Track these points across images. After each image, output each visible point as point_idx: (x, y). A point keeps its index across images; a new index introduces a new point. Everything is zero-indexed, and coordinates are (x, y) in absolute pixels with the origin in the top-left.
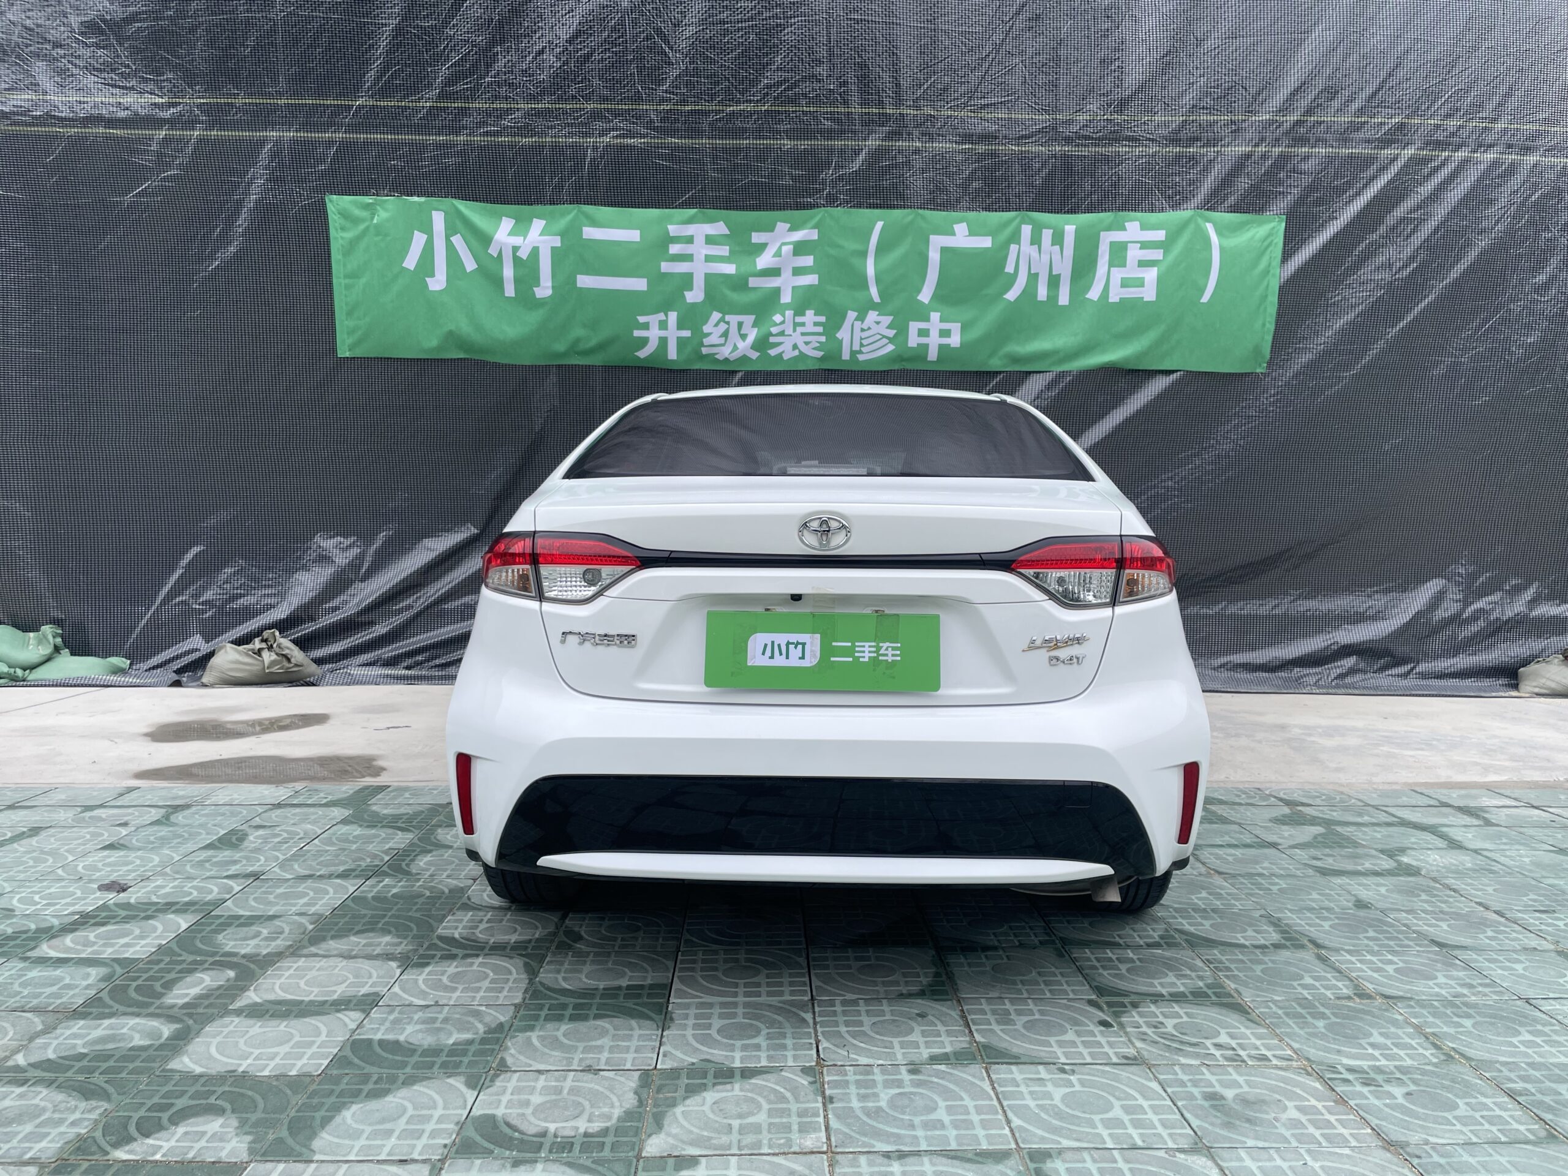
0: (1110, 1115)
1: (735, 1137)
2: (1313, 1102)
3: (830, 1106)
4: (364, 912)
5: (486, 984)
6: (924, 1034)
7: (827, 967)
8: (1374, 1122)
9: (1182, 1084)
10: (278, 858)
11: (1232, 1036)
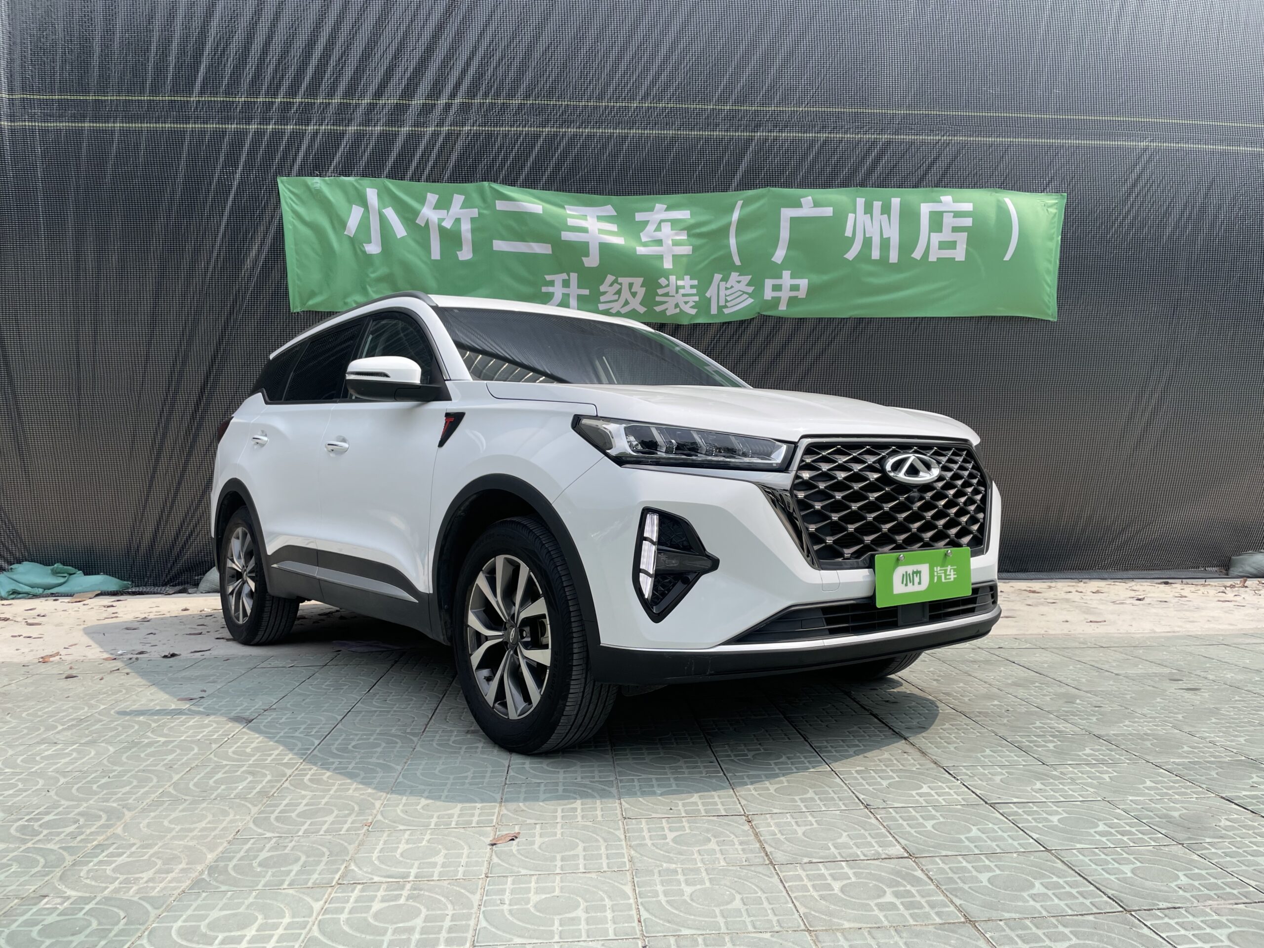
0: (1098, 829)
1: (834, 851)
9: (1138, 809)
11: (1155, 782)
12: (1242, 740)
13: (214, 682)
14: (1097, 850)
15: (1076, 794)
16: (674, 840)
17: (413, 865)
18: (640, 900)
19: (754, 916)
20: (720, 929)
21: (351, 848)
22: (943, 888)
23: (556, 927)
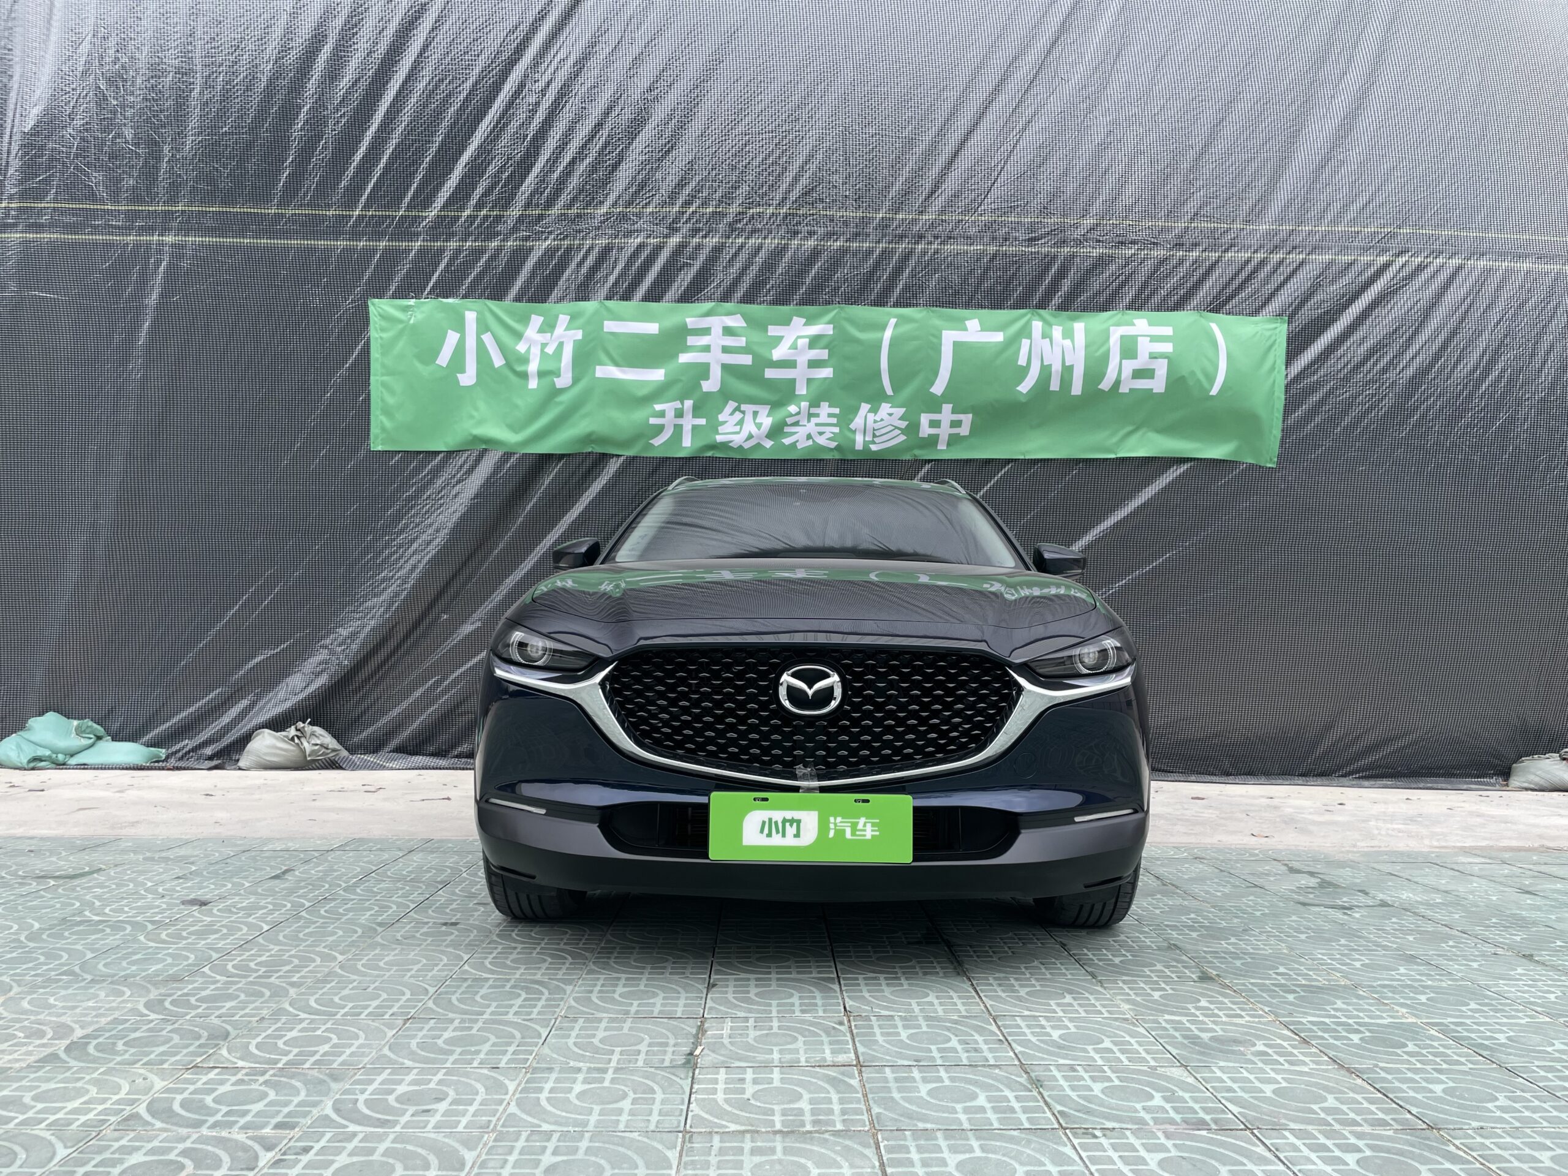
0: (1100, 1046)
1: (776, 1056)
2: (1279, 1041)
3: (857, 1040)
4: (426, 920)
5: (546, 965)
6: (938, 998)
7: (851, 957)
8: (1332, 1053)
9: (1165, 1029)
10: (340, 886)
11: (1211, 1002)
12: (1358, 964)
13: (192, 863)
14: (1079, 1068)
15: (1103, 1010)
16: (601, 1041)
17: (290, 1052)
18: (517, 1096)
19: (633, 1115)
20: (586, 1125)
21: (233, 1033)
22: (870, 1096)
23: (406, 1118)
